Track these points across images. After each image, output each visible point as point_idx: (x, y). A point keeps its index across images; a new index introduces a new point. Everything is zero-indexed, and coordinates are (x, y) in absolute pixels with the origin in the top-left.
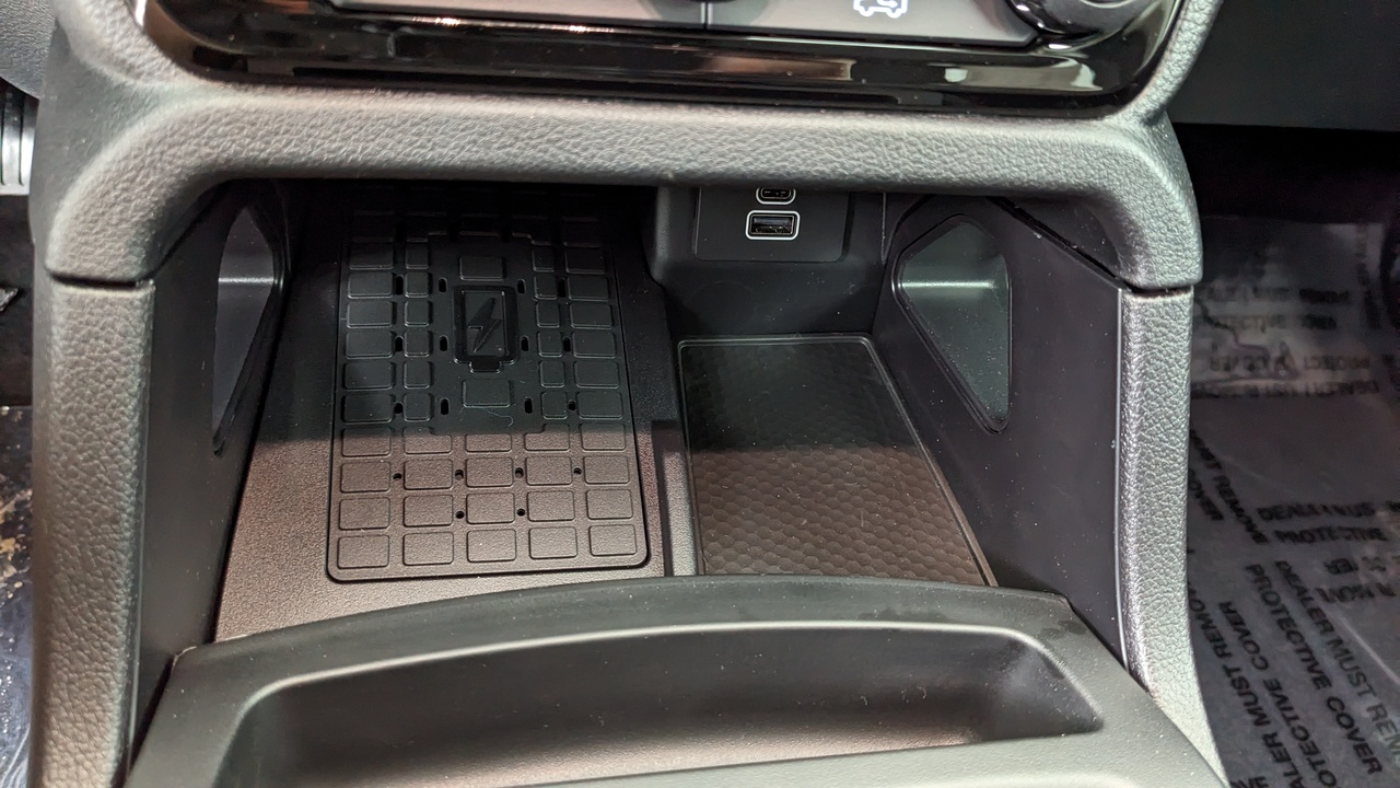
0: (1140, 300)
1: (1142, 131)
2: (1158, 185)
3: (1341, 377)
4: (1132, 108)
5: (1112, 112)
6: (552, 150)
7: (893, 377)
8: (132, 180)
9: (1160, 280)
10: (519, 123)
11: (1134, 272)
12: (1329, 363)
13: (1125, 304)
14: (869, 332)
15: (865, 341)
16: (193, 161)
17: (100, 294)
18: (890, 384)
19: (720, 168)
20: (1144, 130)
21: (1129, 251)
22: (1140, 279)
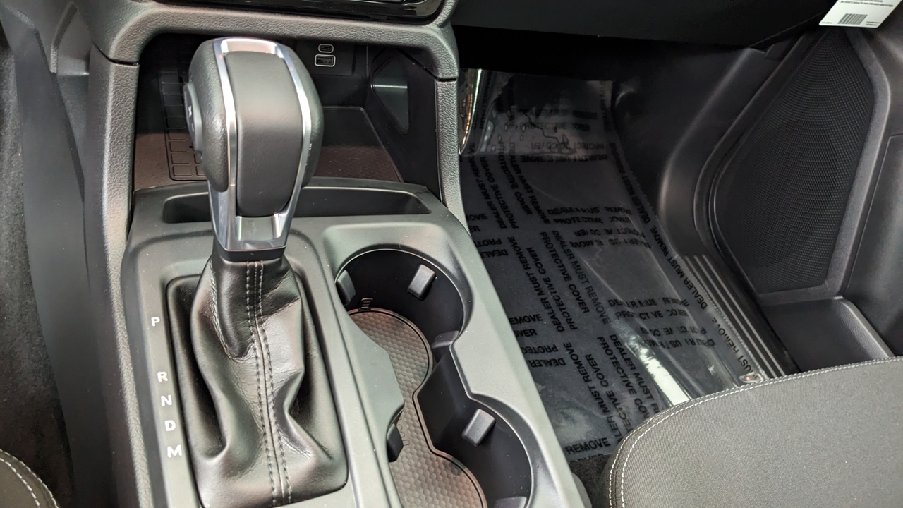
0: (440, 83)
1: (438, 29)
2: (443, 46)
3: (590, 153)
4: (434, 22)
5: (429, 23)
6: (261, 28)
7: (372, 122)
8: (137, 32)
9: (446, 76)
10: (251, 19)
11: (438, 74)
12: (585, 146)
13: (437, 84)
14: (363, 107)
15: (362, 109)
16: (155, 27)
17: (126, 66)
18: (372, 125)
19: (311, 35)
20: (439, 29)
21: (436, 67)
22: (440, 76)
